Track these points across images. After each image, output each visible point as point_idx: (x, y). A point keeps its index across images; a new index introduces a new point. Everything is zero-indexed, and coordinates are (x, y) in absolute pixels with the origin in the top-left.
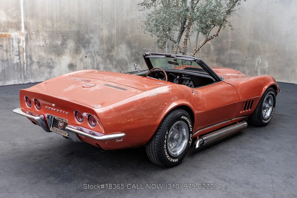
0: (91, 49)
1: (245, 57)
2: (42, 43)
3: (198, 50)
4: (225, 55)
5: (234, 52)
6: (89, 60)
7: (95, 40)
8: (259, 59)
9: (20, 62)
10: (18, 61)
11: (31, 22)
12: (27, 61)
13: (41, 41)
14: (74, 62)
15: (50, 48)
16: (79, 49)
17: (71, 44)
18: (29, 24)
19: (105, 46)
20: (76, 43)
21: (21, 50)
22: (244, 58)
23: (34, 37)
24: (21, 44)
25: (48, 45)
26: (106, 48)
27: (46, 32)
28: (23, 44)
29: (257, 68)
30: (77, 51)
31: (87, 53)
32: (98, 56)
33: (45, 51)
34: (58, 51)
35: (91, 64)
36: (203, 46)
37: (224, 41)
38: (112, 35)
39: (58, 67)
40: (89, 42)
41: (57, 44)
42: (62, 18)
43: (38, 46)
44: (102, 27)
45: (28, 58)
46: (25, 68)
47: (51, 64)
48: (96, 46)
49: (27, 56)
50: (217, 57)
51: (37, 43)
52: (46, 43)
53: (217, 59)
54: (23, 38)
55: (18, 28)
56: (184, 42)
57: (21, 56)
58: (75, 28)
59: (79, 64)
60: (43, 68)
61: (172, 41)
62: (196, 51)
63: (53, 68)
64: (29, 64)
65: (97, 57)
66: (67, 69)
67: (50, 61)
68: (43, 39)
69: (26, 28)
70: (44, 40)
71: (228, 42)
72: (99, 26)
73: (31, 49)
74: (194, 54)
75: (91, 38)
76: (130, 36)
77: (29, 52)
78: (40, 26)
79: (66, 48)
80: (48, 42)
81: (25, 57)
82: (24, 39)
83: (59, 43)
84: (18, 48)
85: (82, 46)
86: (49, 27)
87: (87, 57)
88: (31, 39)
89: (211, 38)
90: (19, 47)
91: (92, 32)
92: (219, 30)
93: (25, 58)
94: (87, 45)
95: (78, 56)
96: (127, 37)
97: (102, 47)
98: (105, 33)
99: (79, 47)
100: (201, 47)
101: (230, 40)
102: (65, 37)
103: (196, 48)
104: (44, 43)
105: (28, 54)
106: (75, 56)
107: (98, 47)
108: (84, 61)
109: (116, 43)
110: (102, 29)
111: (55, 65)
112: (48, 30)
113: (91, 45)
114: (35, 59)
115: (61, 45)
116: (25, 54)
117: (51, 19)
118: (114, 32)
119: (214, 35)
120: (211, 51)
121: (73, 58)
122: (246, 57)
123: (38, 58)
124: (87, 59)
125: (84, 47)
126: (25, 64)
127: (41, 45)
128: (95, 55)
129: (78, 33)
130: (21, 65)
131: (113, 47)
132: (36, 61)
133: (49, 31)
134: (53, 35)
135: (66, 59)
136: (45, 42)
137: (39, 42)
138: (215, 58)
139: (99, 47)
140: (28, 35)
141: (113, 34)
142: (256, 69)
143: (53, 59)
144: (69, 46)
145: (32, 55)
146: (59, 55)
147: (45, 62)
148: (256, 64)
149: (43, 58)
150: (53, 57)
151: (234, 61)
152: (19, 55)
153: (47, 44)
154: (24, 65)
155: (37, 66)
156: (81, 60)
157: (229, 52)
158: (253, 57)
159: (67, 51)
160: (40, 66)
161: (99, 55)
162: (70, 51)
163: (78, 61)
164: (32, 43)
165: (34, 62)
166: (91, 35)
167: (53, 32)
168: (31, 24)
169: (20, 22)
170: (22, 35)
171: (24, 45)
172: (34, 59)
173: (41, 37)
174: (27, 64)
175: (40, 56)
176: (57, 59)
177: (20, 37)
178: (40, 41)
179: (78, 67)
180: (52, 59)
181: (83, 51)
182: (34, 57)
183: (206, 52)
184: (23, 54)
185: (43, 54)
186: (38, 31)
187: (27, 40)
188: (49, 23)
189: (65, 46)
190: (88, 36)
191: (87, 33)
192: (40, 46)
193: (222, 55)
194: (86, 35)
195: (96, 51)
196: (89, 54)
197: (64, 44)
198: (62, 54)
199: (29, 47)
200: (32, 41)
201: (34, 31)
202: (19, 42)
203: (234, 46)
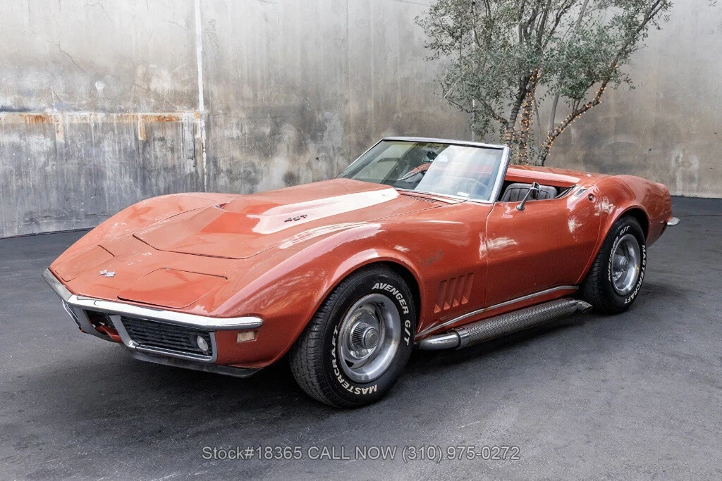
0: (327, 143)
1: (649, 148)
2: (235, 133)
3: (557, 135)
4: (603, 147)
5: (622, 139)
6: (322, 166)
7: (335, 123)
8: (677, 153)
9: (196, 171)
10: (193, 170)
11: (216, 90)
12: (209, 169)
13: (234, 128)
14: (294, 170)
15: (250, 143)
16: (303, 142)
17: (289, 133)
18: (212, 94)
19: (353, 137)
20: (299, 131)
21: (197, 146)
22: (646, 152)
23: (221, 120)
24: (197, 136)
25: (246, 135)
26: (355, 140)
27: (244, 109)
28: (201, 135)
29: (674, 172)
30: (300, 147)
31: (319, 151)
32: (341, 157)
33: (241, 148)
34: (265, 148)
35: (327, 174)
36: (566, 125)
37: (601, 118)
38: (366, 113)
39: (265, 179)
40: (322, 128)
41: (264, 134)
42: (273, 82)
43: (229, 139)
44: (346, 97)
45: (211, 163)
46: (205, 184)
47: (253, 174)
48: (336, 136)
49: (208, 159)
50: (585, 152)
51: (227, 133)
52: (243, 132)
53: (586, 155)
54: (201, 124)
55: (194, 104)
56: (522, 121)
57: (198, 159)
58: (295, 100)
59: (304, 174)
60: (237, 183)
61: (498, 120)
62: (554, 138)
63: (257, 183)
64: (211, 175)
65: (339, 159)
66: (283, 184)
67: (250, 169)
68: (238, 124)
69: (206, 102)
70: (240, 126)
71: (607, 120)
72: (342, 95)
73: (215, 144)
74: (549, 144)
75: (326, 120)
76: (400, 115)
77: (212, 152)
78: (232, 97)
79: (279, 141)
80: (246, 129)
81: (205, 160)
82: (203, 125)
83: (267, 131)
84: (192, 143)
85: (309, 136)
86: (248, 100)
87: (320, 159)
88: (216, 125)
89: (584, 109)
90: (194, 141)
91: (329, 106)
92: (602, 91)
93: (205, 164)
94: (319, 134)
95: (302, 157)
96: (395, 116)
97: (347, 138)
98: (353, 109)
99: (304, 139)
100: (562, 129)
101: (613, 115)
102: (278, 120)
103: (553, 131)
104: (239, 132)
105: (211, 156)
106: (297, 157)
107: (340, 139)
108: (314, 167)
109: (374, 129)
110: (347, 102)
111: (259, 177)
112: (246, 104)
113: (326, 134)
114: (223, 166)
115: (270, 136)
116: (204, 155)
117: (253, 84)
118: (371, 106)
119: (590, 103)
120: (573, 139)
121: (294, 161)
122: (650, 150)
123: (228, 162)
124: (320, 164)
125: (314, 138)
126: (205, 176)
127: (235, 136)
128: (335, 155)
129: (302, 111)
130: (198, 177)
131: (368, 138)
132: (224, 169)
133: (249, 108)
134: (255, 115)
135: (280, 165)
136: (241, 131)
137: (231, 131)
138: (581, 154)
139: (342, 138)
140: (211, 117)
141: (369, 110)
142: (672, 174)
143: (257, 164)
144: (286, 137)
145: (219, 155)
146: (266, 155)
147: (242, 170)
148: (673, 163)
149: (238, 162)
150: (256, 160)
151: (623, 160)
152: (194, 157)
153: (245, 133)
154: (203, 177)
155: (226, 179)
156: (309, 165)
157: (611, 141)
158: (666, 147)
159: (282, 147)
160: (232, 180)
161: (342, 155)
162: (288, 147)
163: (303, 168)
164: (218, 133)
165: (222, 171)
166: (327, 114)
167: (255, 109)
168: (216, 94)
169: (196, 92)
170: (200, 116)
171: (204, 137)
172: (221, 165)
173: (234, 121)
174: (209, 175)
175: (232, 159)
176: (263, 164)
177: (195, 122)
178: (232, 128)
179: (303, 180)
180: (253, 165)
181: (312, 147)
182: (221, 162)
183: (562, 143)
184: (201, 155)
185: (237, 154)
186: (228, 109)
187: (208, 127)
188: (247, 92)
189: (277, 137)
190: (320, 116)
191: (319, 110)
192: (232, 139)
193: (596, 148)
194: (316, 114)
195: (336, 146)
196: (323, 154)
197: (275, 133)
198: (272, 154)
199: (212, 141)
200: (217, 129)
201: (221, 109)
202: (194, 132)
203: (623, 126)
